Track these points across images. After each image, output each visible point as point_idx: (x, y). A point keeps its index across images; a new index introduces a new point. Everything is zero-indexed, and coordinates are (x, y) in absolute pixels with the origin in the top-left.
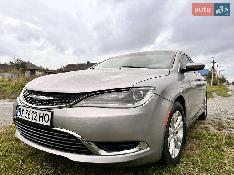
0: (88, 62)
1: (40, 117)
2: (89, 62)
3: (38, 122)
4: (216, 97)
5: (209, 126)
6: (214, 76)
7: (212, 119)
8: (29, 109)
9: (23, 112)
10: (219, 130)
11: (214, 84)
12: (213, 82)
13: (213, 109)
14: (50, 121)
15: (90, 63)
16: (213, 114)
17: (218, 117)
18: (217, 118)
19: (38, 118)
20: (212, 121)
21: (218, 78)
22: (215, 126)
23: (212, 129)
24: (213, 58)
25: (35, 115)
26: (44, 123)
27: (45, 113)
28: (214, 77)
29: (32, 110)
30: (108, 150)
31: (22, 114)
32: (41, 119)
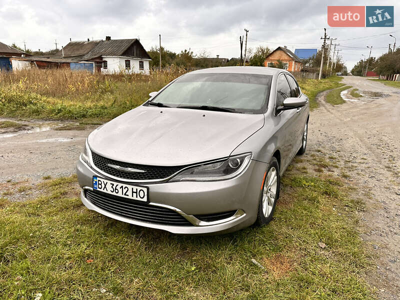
0: (108, 38)
1: (133, 192)
2: (110, 37)
3: (130, 197)
4: (323, 105)
5: (306, 165)
6: (326, 59)
7: (313, 153)
8: (115, 184)
9: (105, 185)
10: (319, 171)
11: (324, 76)
12: (323, 71)
13: (316, 131)
14: (146, 197)
15: (112, 39)
16: (314, 142)
17: (320, 149)
18: (319, 151)
19: (130, 193)
20: (312, 156)
21: (330, 63)
22: (314, 165)
23: (311, 171)
24: (325, 30)
25: (125, 191)
26: (139, 199)
27: (139, 189)
28: (325, 63)
29: (120, 185)
30: (208, 220)
31: (105, 187)
32: (135, 194)
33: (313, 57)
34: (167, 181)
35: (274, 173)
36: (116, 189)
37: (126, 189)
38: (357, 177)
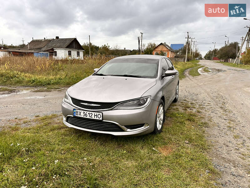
1: (95, 115)
2: (58, 37)
3: (93, 118)
4: (188, 77)
5: (178, 107)
6: (189, 50)
7: (182, 101)
10: (186, 110)
11: (188, 60)
12: (187, 57)
13: (184, 90)
14: (101, 117)
16: (183, 96)
17: (186, 99)
18: (185, 100)
19: (93, 116)
20: (181, 103)
21: (192, 53)
22: (182, 107)
23: (181, 110)
24: (188, 33)
25: (90, 115)
26: (98, 119)
27: (98, 113)
28: (188, 52)
29: (88, 112)
31: (80, 114)
32: (96, 117)
33: (182, 49)
34: (112, 110)
35: (162, 108)
36: (86, 115)
37: (91, 114)
38: (205, 112)
